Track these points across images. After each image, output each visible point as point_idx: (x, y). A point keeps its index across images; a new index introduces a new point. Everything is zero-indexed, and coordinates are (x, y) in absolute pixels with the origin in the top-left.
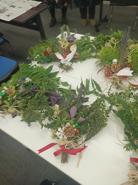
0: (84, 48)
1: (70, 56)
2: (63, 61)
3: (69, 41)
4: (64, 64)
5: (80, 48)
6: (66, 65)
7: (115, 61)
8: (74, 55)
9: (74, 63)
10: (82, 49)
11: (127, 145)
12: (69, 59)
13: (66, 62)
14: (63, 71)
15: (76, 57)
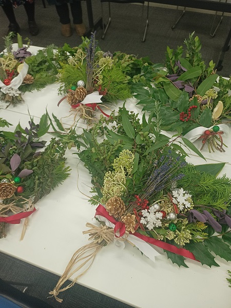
0: (41, 67)
1: (17, 82)
2: (4, 88)
3: (17, 58)
4: (8, 93)
5: (35, 67)
6: (10, 95)
7: (81, 83)
8: (24, 80)
9: (27, 93)
10: (38, 69)
11: (94, 197)
12: (15, 86)
13: (11, 92)
14: (8, 106)
15: (28, 82)
